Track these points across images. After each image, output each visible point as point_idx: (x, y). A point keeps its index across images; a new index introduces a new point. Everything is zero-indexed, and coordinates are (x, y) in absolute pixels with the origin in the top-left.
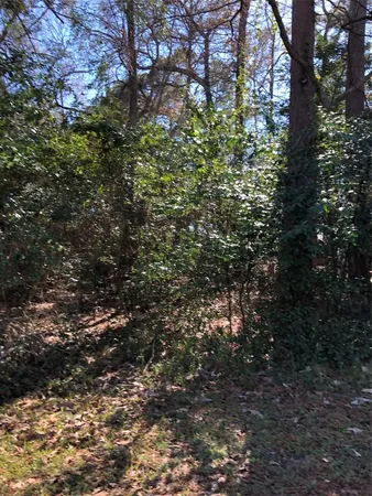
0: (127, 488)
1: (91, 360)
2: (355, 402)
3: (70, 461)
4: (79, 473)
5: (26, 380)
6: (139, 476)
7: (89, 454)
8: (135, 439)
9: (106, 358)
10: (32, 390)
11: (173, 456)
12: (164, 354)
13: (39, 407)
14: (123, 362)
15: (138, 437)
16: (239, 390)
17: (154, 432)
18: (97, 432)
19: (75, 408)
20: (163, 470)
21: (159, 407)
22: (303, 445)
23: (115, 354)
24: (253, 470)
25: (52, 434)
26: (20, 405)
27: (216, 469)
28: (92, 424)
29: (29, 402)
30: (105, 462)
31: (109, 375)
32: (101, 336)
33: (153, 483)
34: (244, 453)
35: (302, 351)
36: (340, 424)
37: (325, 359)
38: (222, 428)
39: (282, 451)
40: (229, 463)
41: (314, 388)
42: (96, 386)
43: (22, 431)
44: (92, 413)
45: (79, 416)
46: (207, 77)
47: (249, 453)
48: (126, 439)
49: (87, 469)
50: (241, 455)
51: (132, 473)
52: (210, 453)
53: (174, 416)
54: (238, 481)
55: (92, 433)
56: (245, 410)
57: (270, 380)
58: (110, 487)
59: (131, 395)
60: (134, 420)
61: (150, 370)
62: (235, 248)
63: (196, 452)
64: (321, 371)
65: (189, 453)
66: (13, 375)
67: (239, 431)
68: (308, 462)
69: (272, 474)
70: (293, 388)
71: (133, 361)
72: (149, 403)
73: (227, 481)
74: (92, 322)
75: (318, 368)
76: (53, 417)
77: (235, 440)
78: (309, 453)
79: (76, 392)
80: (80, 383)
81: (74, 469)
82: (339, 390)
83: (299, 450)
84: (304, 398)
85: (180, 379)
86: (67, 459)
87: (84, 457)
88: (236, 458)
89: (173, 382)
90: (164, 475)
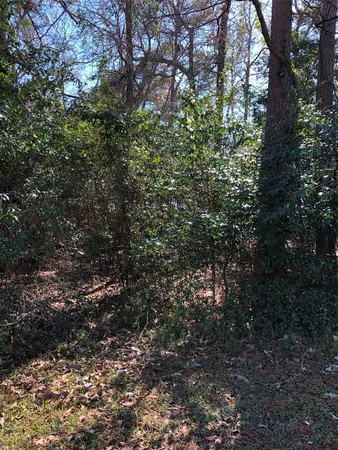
0: (135, 447)
1: (93, 325)
2: (329, 369)
3: (83, 420)
4: (92, 431)
5: (38, 343)
6: (145, 436)
7: (99, 414)
8: (139, 400)
9: (105, 324)
10: (43, 352)
11: (172, 417)
12: (156, 321)
13: (51, 368)
14: (120, 328)
15: (141, 399)
16: (225, 356)
17: (153, 395)
18: (104, 393)
19: (83, 370)
20: (165, 431)
21: (156, 371)
22: (287, 409)
23: (113, 321)
24: (244, 432)
25: (66, 394)
26: (35, 366)
27: (212, 430)
28: (98, 386)
29: (42, 364)
30: (113, 422)
31: (110, 340)
32: (100, 302)
33: (158, 443)
34: (235, 416)
35: (279, 321)
36: (318, 389)
37: (300, 328)
38: (213, 392)
39: (268, 414)
40: (223, 426)
41: (292, 356)
42: (99, 350)
43: (39, 391)
44: (97, 375)
45: (87, 378)
46: (191, 67)
47: (239, 416)
48: (130, 400)
49: (99, 428)
50: (232, 418)
51: (138, 433)
52: (205, 415)
53: (170, 379)
54: (232, 442)
55: (100, 394)
56: (232, 375)
57: (252, 347)
58: (120, 446)
59: (131, 359)
60: (136, 382)
61: (145, 336)
62: (224, 227)
63: (192, 415)
64: (297, 339)
65: (187, 416)
66: (27, 337)
67: (228, 395)
68: (292, 425)
69: (262, 436)
70: (273, 355)
71: (129, 327)
72: (147, 368)
73: (223, 442)
74: (91, 290)
75: (294, 336)
76: (64, 378)
77: (226, 404)
78: (292, 417)
79: (82, 355)
80: (84, 346)
81: (87, 427)
82: (314, 357)
83: (283, 414)
84: (283, 364)
85: (172, 345)
86: (81, 418)
87: (95, 417)
88: (228, 421)
89: (166, 348)
90: (166, 436)
